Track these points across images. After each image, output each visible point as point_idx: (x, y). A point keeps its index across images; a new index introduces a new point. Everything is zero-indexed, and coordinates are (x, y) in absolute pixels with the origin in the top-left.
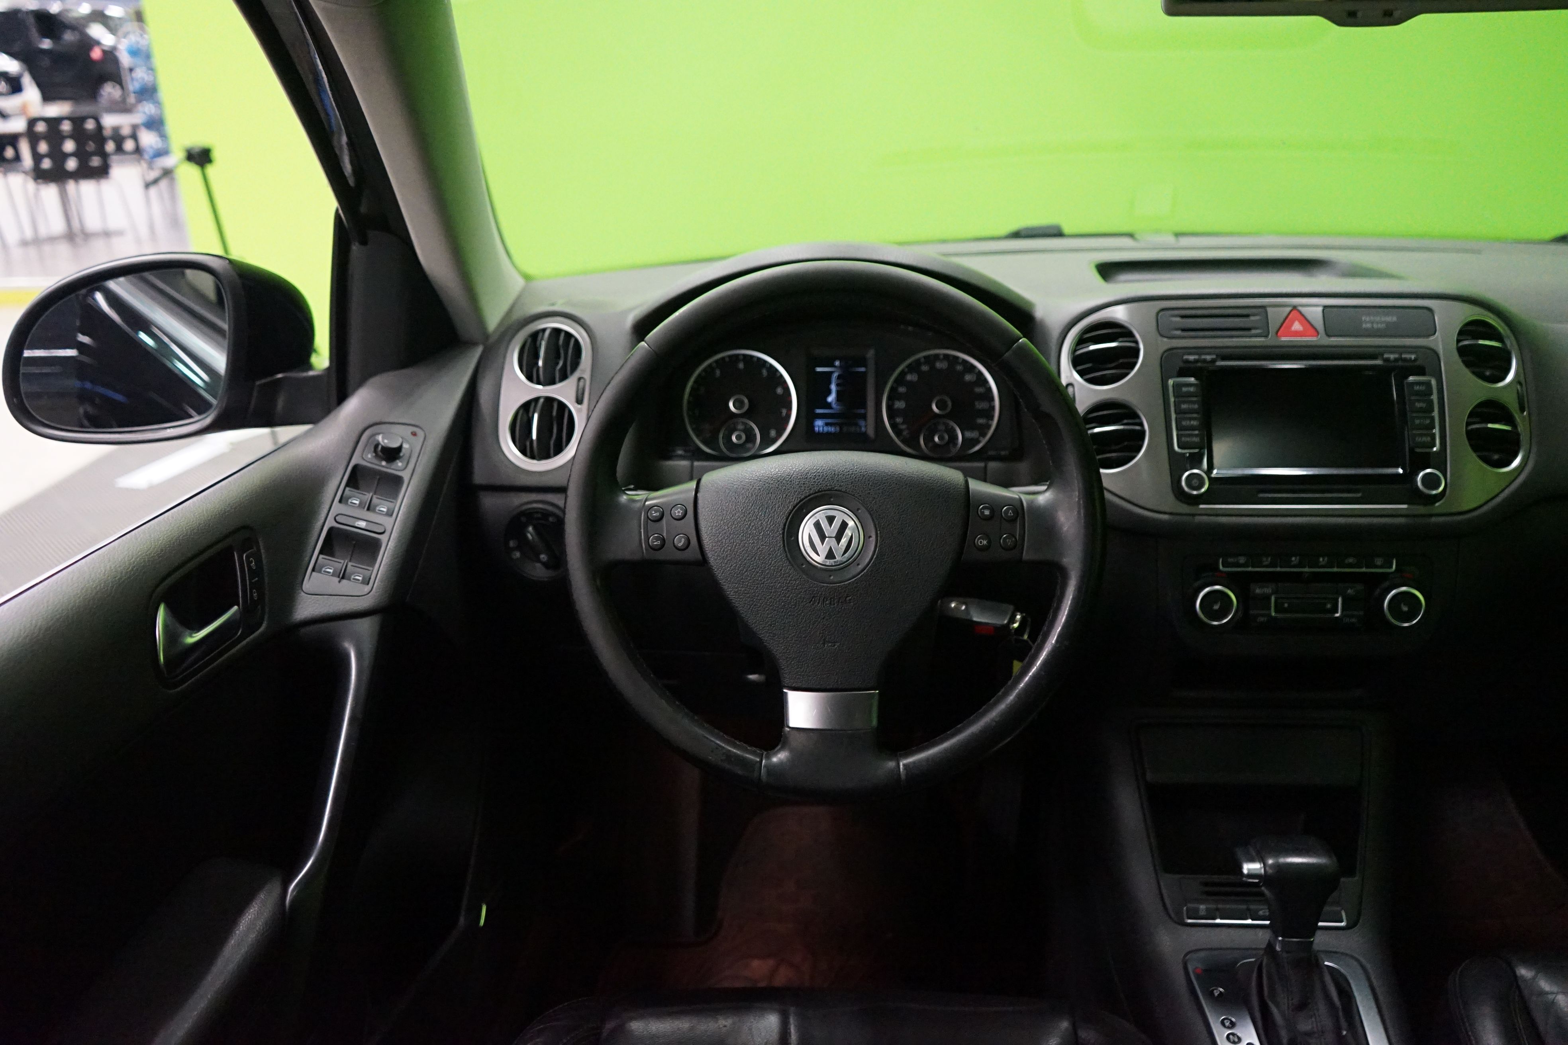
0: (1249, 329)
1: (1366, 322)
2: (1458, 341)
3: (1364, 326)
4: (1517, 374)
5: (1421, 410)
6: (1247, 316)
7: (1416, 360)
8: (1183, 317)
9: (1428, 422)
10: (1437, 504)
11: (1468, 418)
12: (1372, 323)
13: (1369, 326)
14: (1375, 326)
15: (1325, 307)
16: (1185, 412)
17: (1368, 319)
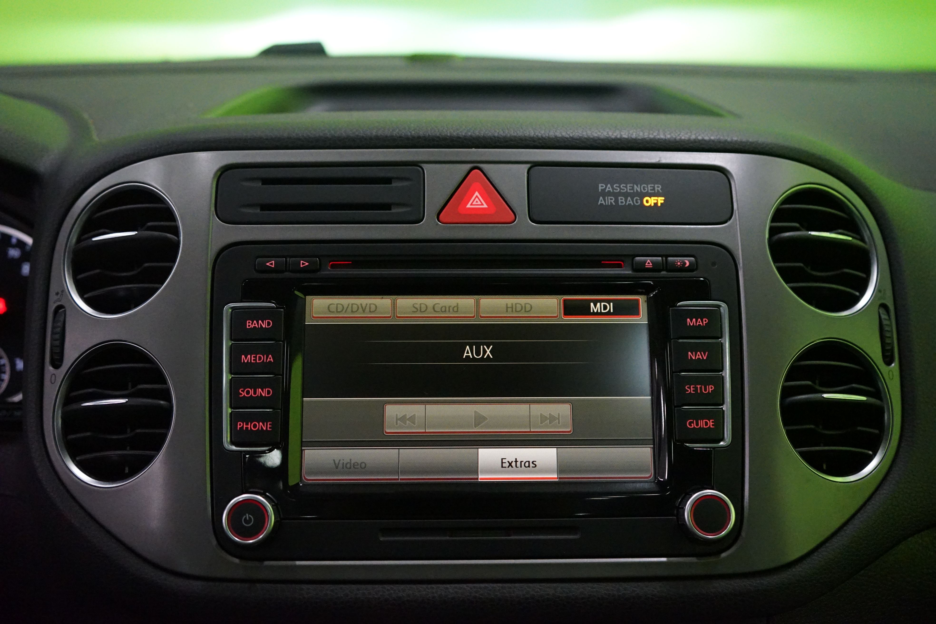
0: (387, 207)
1: (604, 194)
2: (773, 231)
3: (601, 201)
4: (878, 290)
5: (698, 366)
6: (388, 181)
7: (691, 269)
8: (266, 181)
9: (710, 388)
10: (724, 555)
11: (787, 379)
12: (616, 195)
13: (610, 200)
14: (621, 200)
15: (535, 164)
16: (250, 368)
17: (609, 188)
